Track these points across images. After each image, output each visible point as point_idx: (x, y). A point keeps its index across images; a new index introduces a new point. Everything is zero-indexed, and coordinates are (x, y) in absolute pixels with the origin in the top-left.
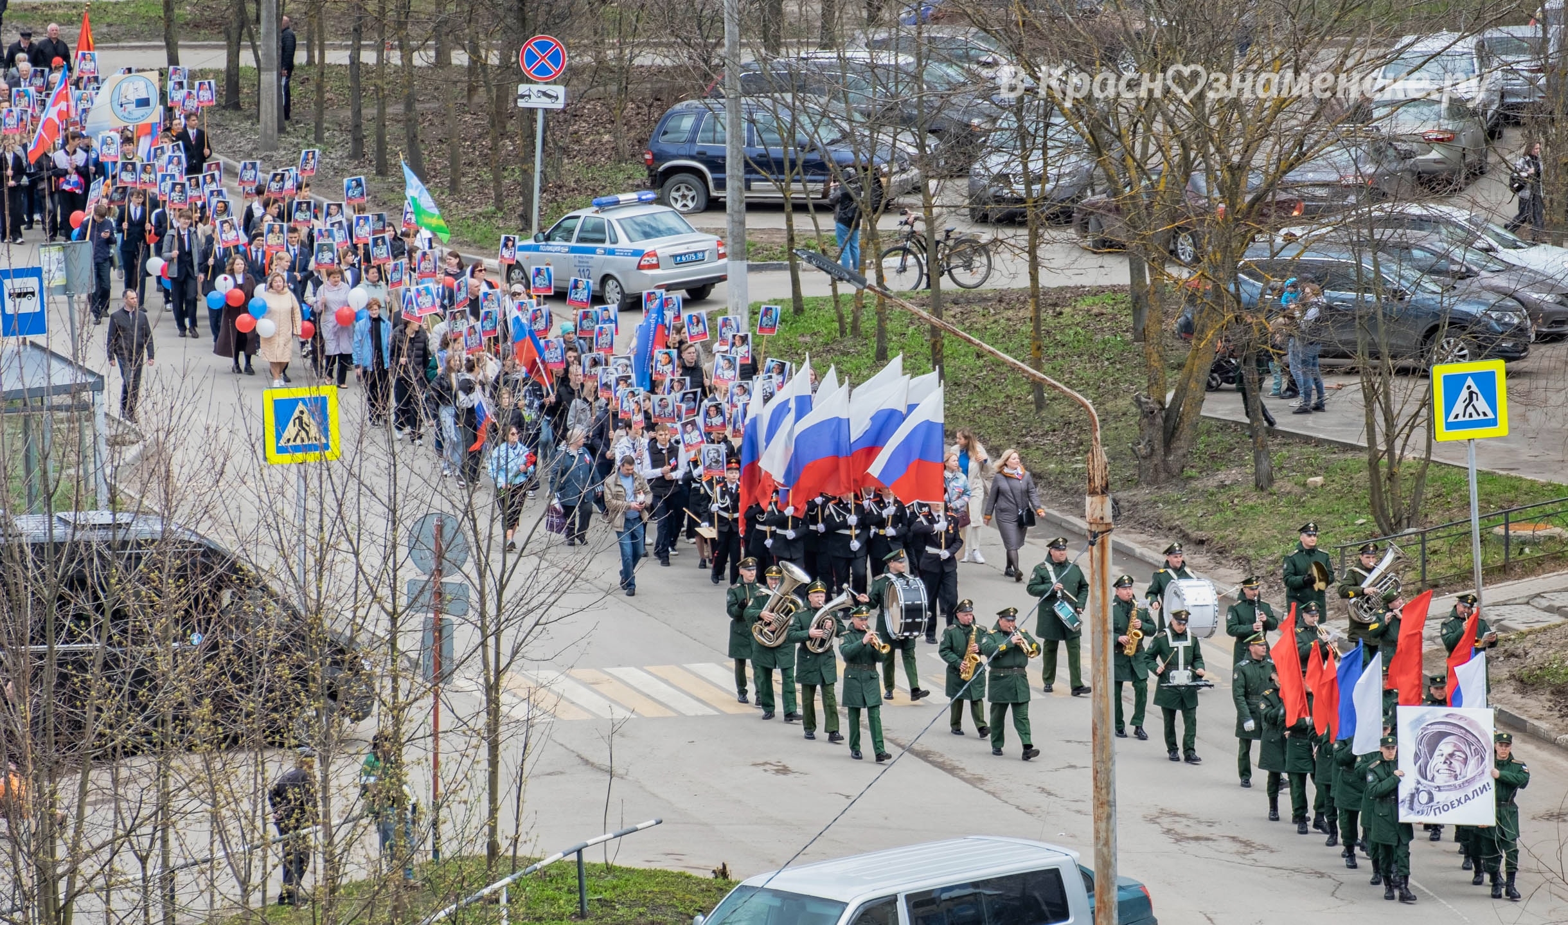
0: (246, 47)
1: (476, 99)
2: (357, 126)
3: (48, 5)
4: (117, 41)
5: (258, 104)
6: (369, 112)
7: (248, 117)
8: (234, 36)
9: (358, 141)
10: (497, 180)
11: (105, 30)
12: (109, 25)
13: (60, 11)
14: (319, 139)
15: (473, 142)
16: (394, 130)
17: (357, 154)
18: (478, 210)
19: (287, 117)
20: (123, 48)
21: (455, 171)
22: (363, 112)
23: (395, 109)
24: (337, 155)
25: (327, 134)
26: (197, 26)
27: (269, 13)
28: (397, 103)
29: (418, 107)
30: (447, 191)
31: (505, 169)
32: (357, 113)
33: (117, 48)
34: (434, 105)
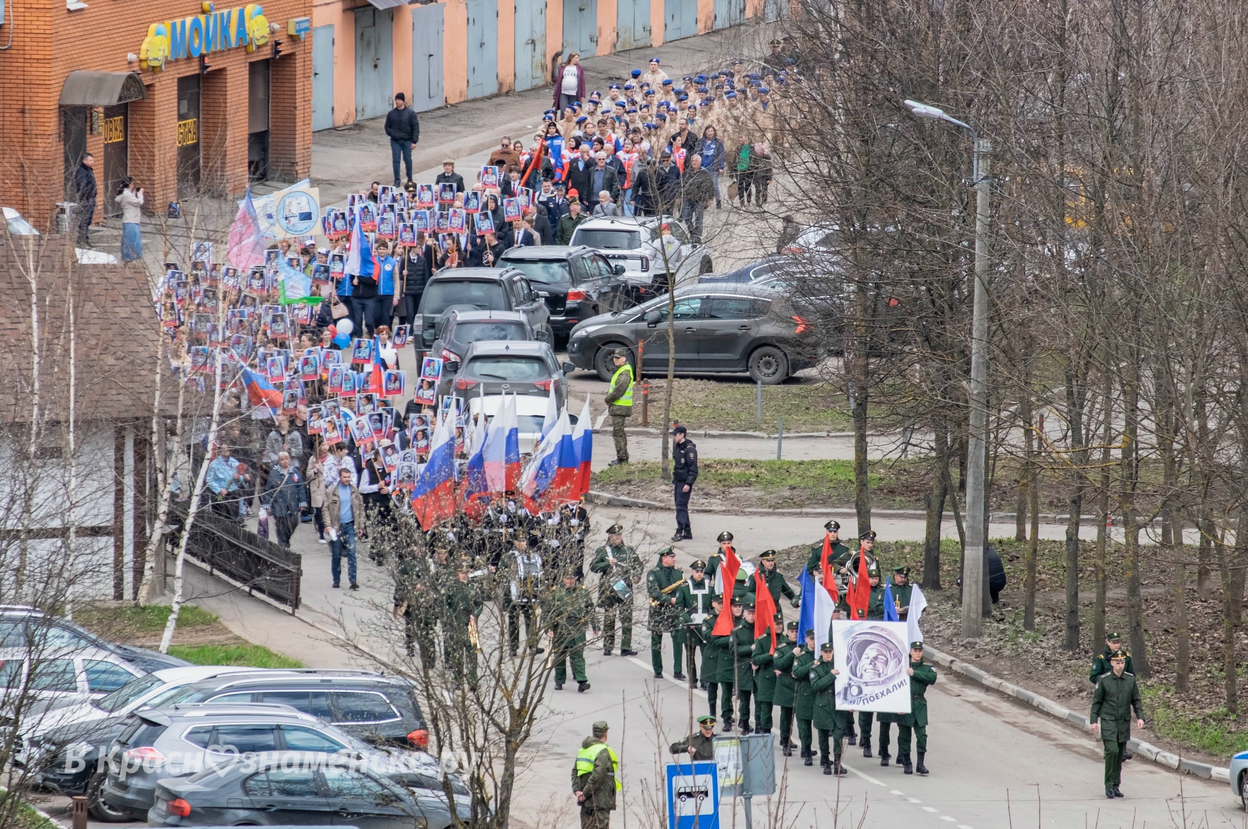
0: (949, 518)
1: (1208, 585)
2: (1073, 612)
3: (723, 463)
4: (801, 506)
5: (960, 585)
6: (1087, 595)
7: (949, 598)
8: (936, 504)
9: (1074, 628)
10: (1231, 678)
11: (787, 493)
12: (792, 488)
13: (736, 471)
14: (1029, 625)
15: (1203, 633)
16: (1114, 618)
17: (1072, 644)
18: (1208, 711)
19: (995, 599)
20: (807, 514)
21: (1183, 665)
22: (1080, 595)
23: (1116, 593)
24: (1049, 644)
25: (1037, 620)
26: (892, 492)
27: (976, 478)
28: (1117, 586)
29: (1143, 591)
30: (1173, 689)
31: (1238, 665)
32: (1074, 597)
33: (800, 514)
34: (1159, 590)
